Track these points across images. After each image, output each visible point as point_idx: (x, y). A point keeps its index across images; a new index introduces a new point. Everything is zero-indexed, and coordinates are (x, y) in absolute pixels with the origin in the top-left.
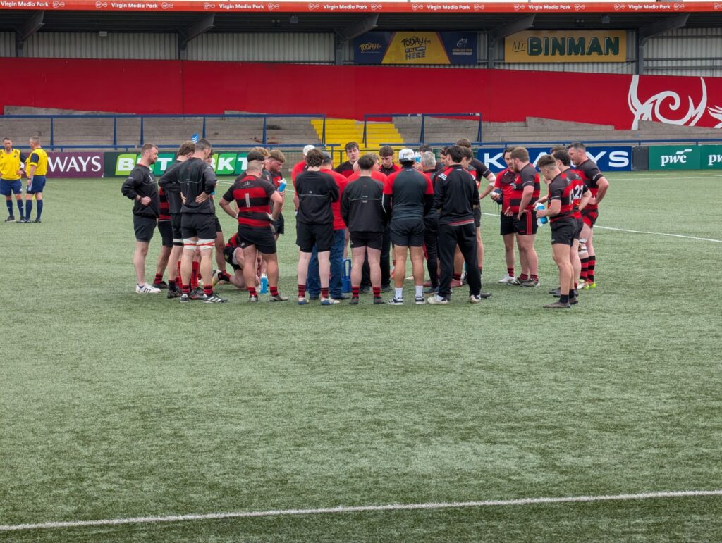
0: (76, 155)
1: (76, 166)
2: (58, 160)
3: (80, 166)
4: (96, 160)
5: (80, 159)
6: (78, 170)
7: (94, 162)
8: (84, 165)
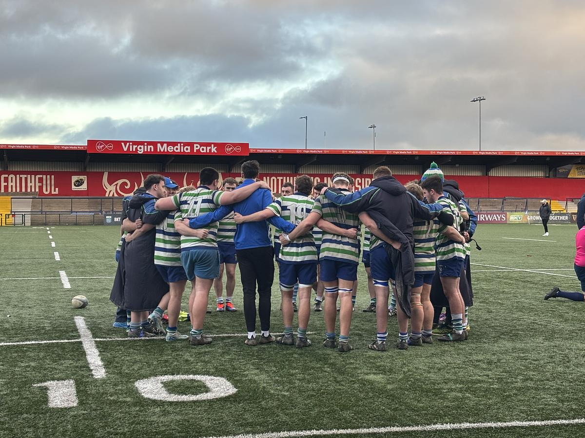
0: (496, 214)
1: (496, 218)
2: (489, 216)
3: (498, 218)
4: (503, 216)
5: (497, 215)
6: (497, 220)
7: (503, 217)
8: (499, 218)
